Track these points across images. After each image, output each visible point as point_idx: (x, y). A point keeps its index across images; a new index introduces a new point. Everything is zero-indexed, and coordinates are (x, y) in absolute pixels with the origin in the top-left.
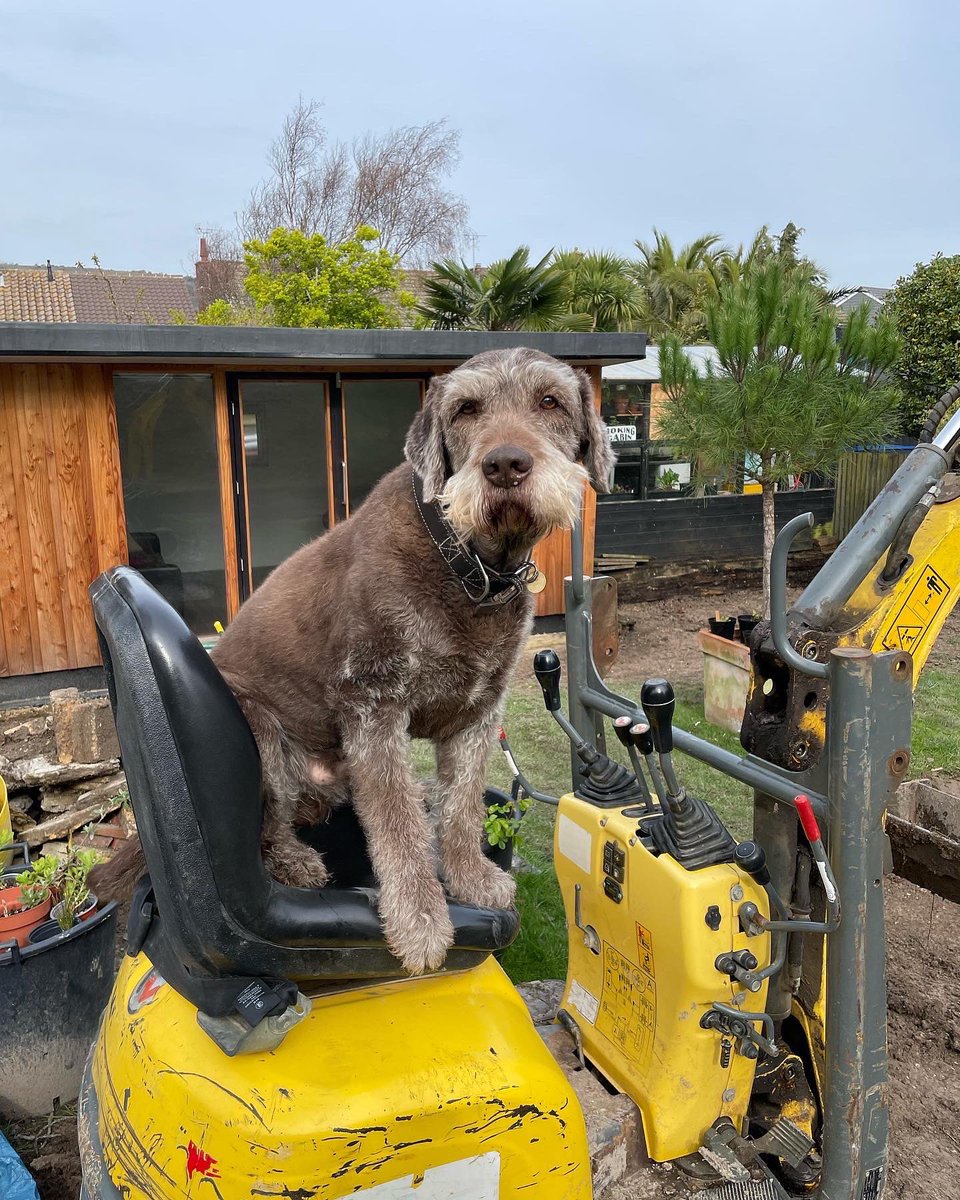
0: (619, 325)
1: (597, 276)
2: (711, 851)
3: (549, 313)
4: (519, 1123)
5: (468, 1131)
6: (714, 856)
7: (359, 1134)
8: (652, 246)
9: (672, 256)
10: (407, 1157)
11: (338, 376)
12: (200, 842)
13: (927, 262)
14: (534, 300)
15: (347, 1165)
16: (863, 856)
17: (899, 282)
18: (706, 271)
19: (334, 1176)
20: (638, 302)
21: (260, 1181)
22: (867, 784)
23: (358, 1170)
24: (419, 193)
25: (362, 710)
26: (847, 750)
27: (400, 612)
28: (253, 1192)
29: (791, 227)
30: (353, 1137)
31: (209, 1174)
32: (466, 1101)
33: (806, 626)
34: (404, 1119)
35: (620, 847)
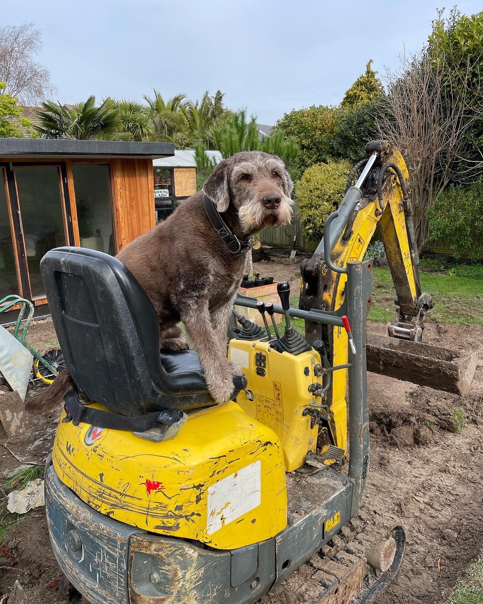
0: (143, 139)
1: (128, 113)
2: (301, 347)
3: (110, 132)
4: (266, 449)
5: (251, 454)
6: (302, 349)
7: (218, 459)
8: (153, 99)
9: (164, 105)
10: (233, 466)
11: (11, 164)
12: (143, 355)
13: (288, 113)
14: (102, 125)
15: (214, 472)
16: (361, 337)
17: (278, 121)
18: (181, 113)
19: (210, 477)
20: (150, 127)
21: (183, 484)
22: (362, 310)
23: (218, 473)
24: (20, 63)
25: (190, 302)
26: (355, 298)
27: (205, 258)
28: (181, 490)
29: (219, 92)
30: (216, 460)
31: (160, 489)
32: (250, 442)
33: (322, 259)
34: (231, 451)
35: (263, 353)
